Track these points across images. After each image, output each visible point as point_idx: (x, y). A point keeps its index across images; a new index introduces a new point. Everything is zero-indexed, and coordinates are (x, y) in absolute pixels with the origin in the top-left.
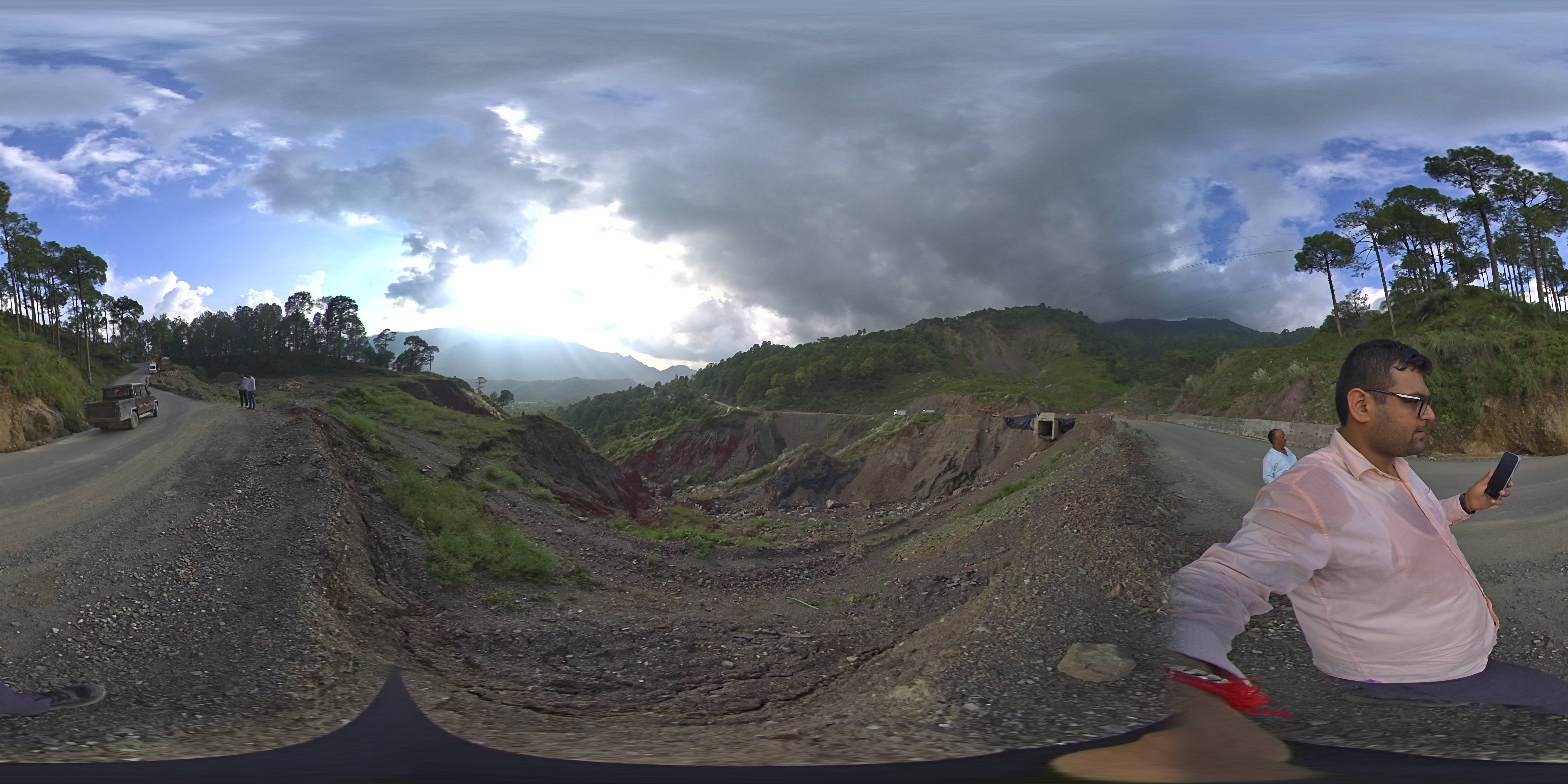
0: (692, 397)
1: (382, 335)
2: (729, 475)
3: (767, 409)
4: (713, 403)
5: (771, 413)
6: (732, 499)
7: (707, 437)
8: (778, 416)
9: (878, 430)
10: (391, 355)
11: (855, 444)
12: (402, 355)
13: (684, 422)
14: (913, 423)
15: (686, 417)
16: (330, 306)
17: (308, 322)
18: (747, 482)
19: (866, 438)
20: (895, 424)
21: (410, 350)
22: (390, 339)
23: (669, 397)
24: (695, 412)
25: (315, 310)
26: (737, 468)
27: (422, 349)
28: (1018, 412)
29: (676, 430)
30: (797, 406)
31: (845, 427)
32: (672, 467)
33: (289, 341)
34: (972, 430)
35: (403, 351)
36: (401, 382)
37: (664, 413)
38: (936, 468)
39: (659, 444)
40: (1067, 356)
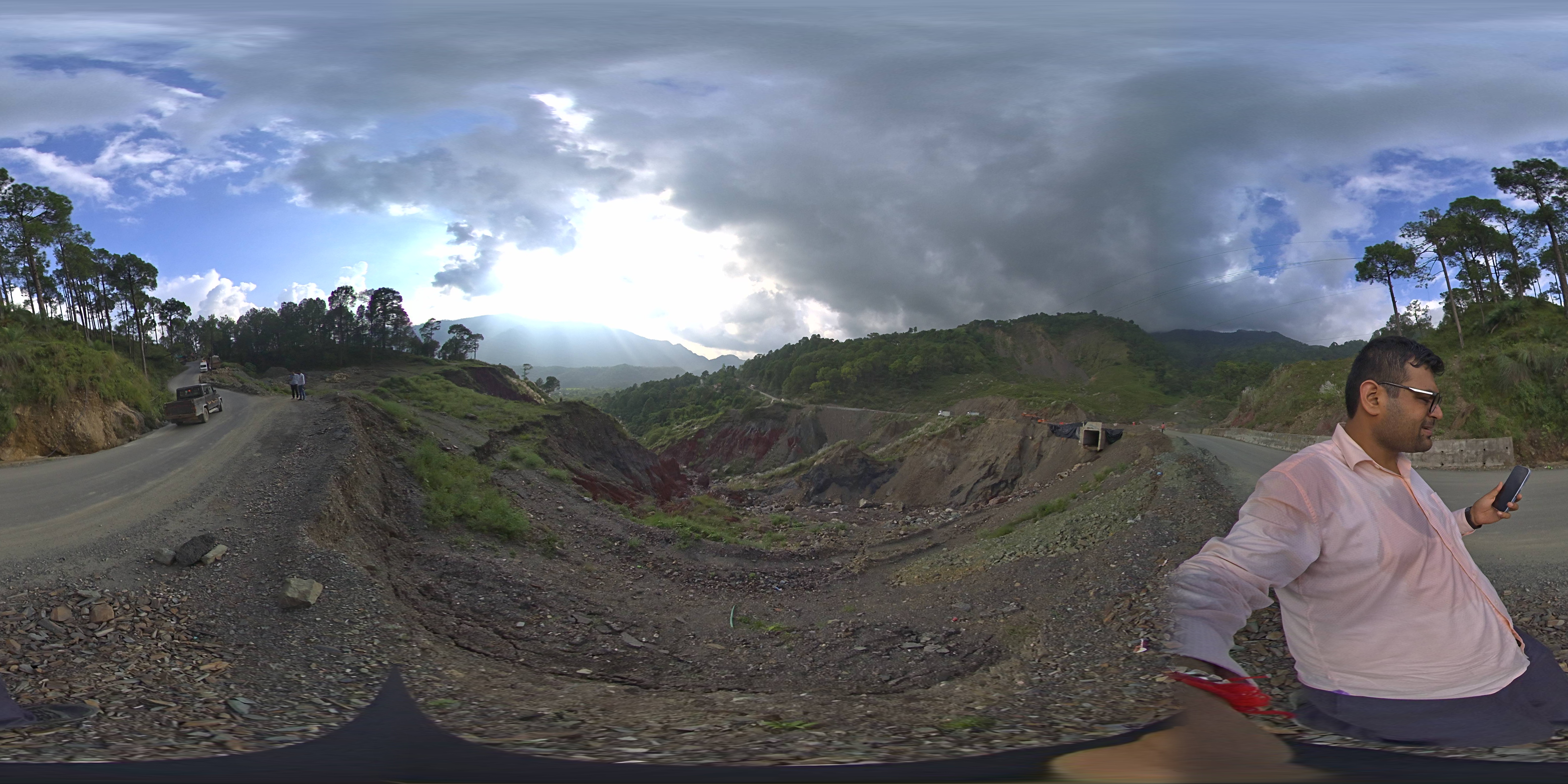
0: (738, 387)
1: (427, 325)
2: (767, 466)
3: (811, 402)
4: (757, 393)
5: (814, 406)
6: (766, 491)
7: (748, 428)
8: (820, 410)
9: (920, 430)
10: (436, 344)
11: (896, 443)
12: (447, 343)
13: (726, 411)
14: (956, 425)
15: (729, 407)
16: (373, 297)
17: (352, 315)
18: (782, 476)
19: (907, 437)
20: (938, 425)
21: (454, 339)
22: (436, 329)
23: (716, 387)
24: (739, 402)
25: (358, 303)
26: (774, 460)
27: (466, 337)
28: (1064, 419)
29: (718, 419)
30: (841, 401)
31: (887, 426)
32: (711, 456)
33: (334, 334)
34: (1015, 436)
35: (447, 340)
36: (445, 370)
37: (709, 401)
38: (974, 475)
39: (700, 433)
40: (1116, 364)
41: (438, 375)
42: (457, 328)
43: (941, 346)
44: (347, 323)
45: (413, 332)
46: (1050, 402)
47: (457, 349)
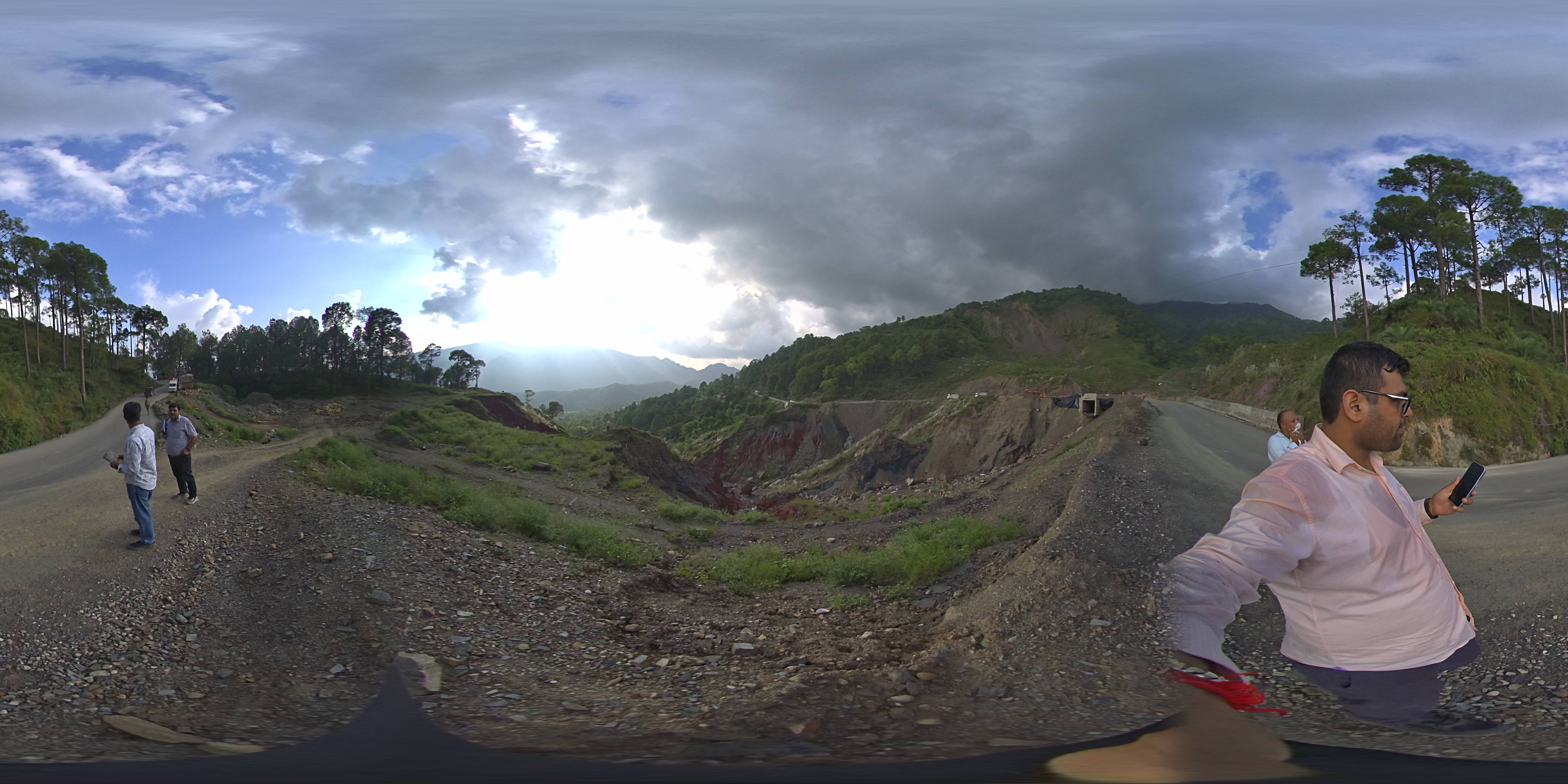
0: (742, 395)
1: (427, 351)
2: (800, 467)
3: (823, 401)
4: (767, 399)
5: (831, 403)
6: (819, 488)
7: (772, 432)
8: (836, 406)
9: (936, 413)
10: (438, 372)
11: (915, 427)
12: (448, 371)
13: (746, 419)
14: (971, 405)
15: (745, 414)
16: (370, 319)
17: (348, 337)
18: (826, 471)
19: (926, 421)
20: (952, 407)
21: (456, 365)
22: (435, 355)
23: (719, 396)
24: (752, 409)
25: (355, 322)
26: (806, 460)
27: (467, 363)
28: (1063, 392)
29: (740, 428)
30: (851, 396)
31: (902, 413)
32: (742, 465)
33: (327, 358)
34: (1024, 409)
35: (449, 367)
36: (456, 401)
37: (719, 412)
38: (996, 445)
39: (725, 444)
40: (1107, 337)
41: (452, 407)
42: (459, 354)
43: (935, 333)
44: (341, 347)
45: (413, 358)
46: (1048, 378)
47: (459, 376)
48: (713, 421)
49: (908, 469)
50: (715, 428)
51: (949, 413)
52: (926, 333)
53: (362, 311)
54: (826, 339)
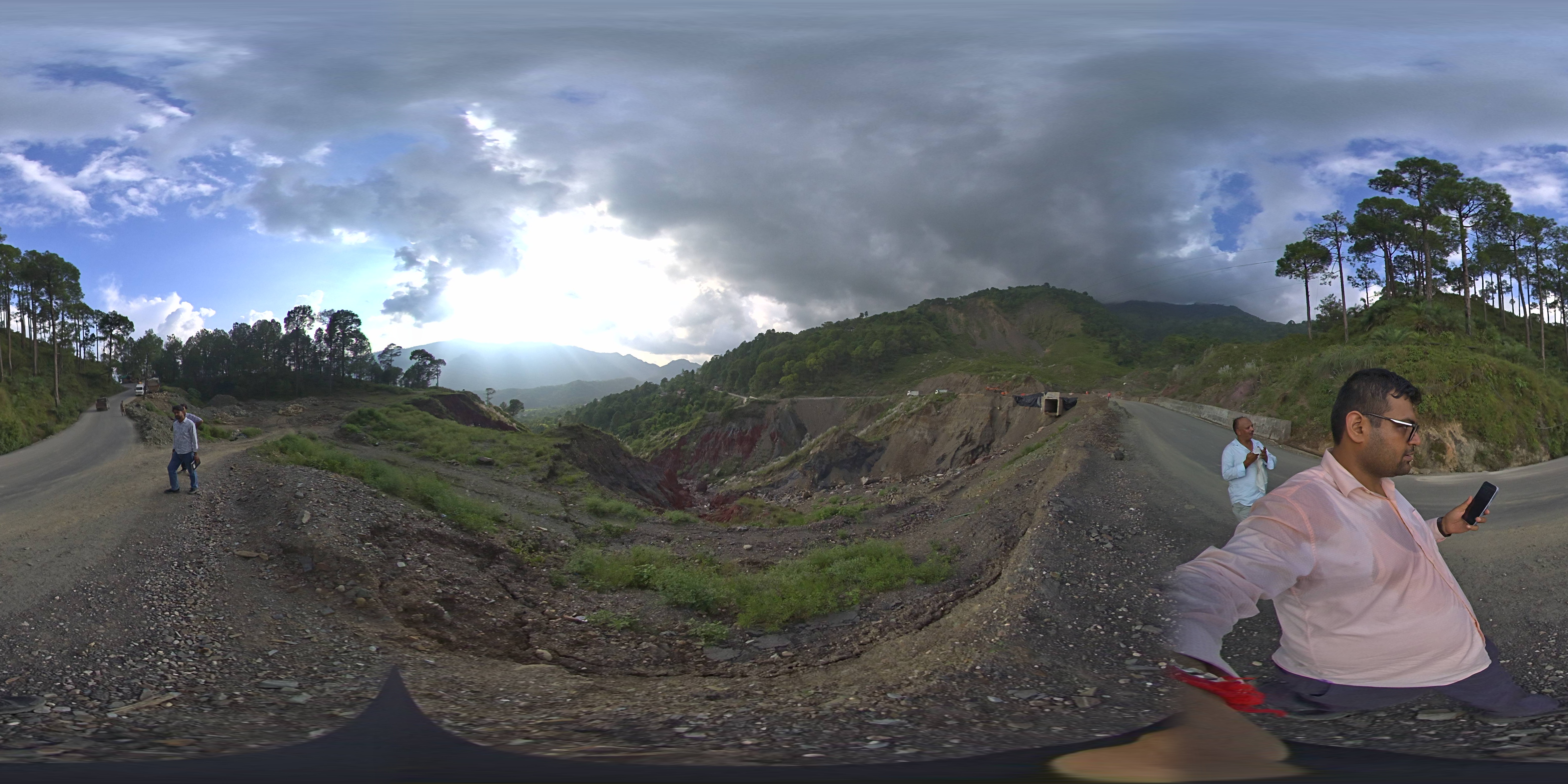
0: (702, 391)
1: (387, 351)
2: (757, 464)
3: (783, 397)
4: (726, 395)
5: (789, 400)
6: (773, 486)
7: (730, 429)
8: (795, 403)
9: (895, 410)
10: (398, 371)
11: (874, 425)
12: (409, 370)
13: (704, 416)
14: (931, 403)
15: (703, 411)
16: (332, 320)
17: (310, 339)
18: (782, 469)
19: (884, 418)
20: (911, 404)
21: (417, 365)
22: (395, 355)
23: (679, 392)
24: (712, 405)
25: (317, 325)
26: (763, 457)
27: (428, 362)
28: (1025, 391)
29: (697, 425)
30: (811, 391)
31: (861, 410)
32: (699, 462)
33: (290, 360)
34: (984, 408)
35: (409, 367)
36: (414, 400)
37: (679, 408)
38: (954, 443)
39: (683, 441)
40: (1071, 336)
41: (410, 406)
42: (420, 353)
43: (897, 329)
44: (303, 349)
45: (373, 358)
46: (1011, 375)
47: (420, 375)
48: (672, 417)
49: (864, 468)
50: (674, 425)
51: (909, 410)
52: (889, 328)
53: (323, 314)
54: (787, 336)
